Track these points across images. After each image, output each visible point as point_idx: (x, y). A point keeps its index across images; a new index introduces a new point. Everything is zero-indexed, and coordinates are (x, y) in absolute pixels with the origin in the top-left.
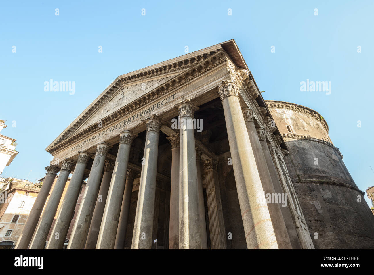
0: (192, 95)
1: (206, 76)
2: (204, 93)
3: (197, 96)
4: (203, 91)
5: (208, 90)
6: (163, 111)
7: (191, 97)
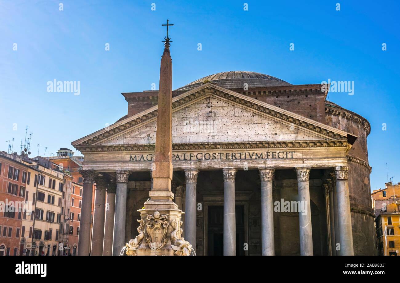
0: (312, 163)
1: (326, 150)
2: (323, 167)
3: (317, 166)
4: (323, 164)
5: (327, 165)
6: (281, 165)
7: (312, 164)
